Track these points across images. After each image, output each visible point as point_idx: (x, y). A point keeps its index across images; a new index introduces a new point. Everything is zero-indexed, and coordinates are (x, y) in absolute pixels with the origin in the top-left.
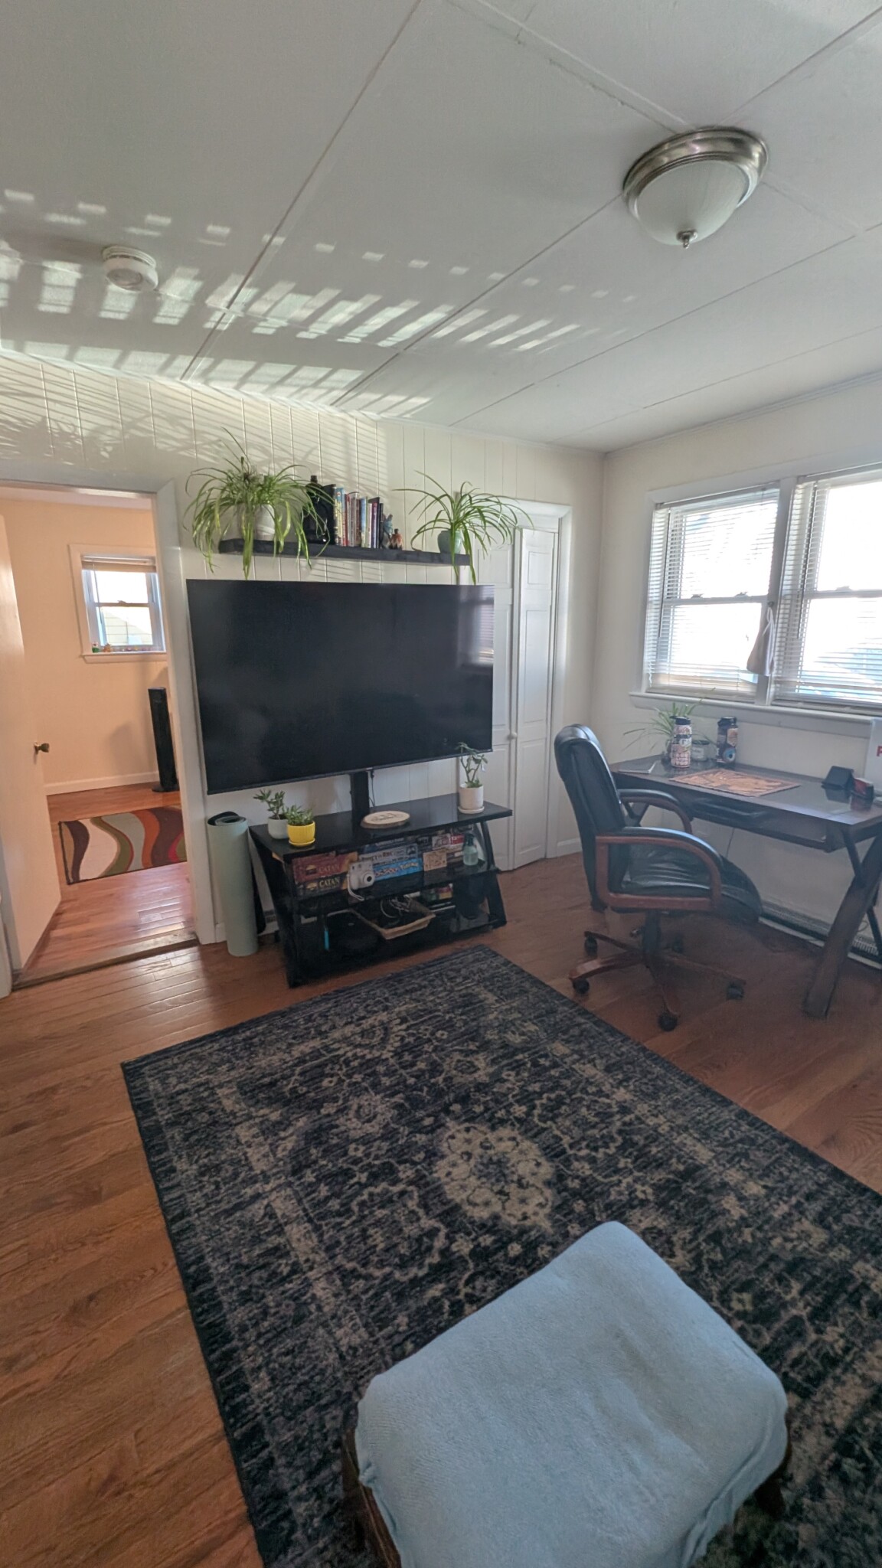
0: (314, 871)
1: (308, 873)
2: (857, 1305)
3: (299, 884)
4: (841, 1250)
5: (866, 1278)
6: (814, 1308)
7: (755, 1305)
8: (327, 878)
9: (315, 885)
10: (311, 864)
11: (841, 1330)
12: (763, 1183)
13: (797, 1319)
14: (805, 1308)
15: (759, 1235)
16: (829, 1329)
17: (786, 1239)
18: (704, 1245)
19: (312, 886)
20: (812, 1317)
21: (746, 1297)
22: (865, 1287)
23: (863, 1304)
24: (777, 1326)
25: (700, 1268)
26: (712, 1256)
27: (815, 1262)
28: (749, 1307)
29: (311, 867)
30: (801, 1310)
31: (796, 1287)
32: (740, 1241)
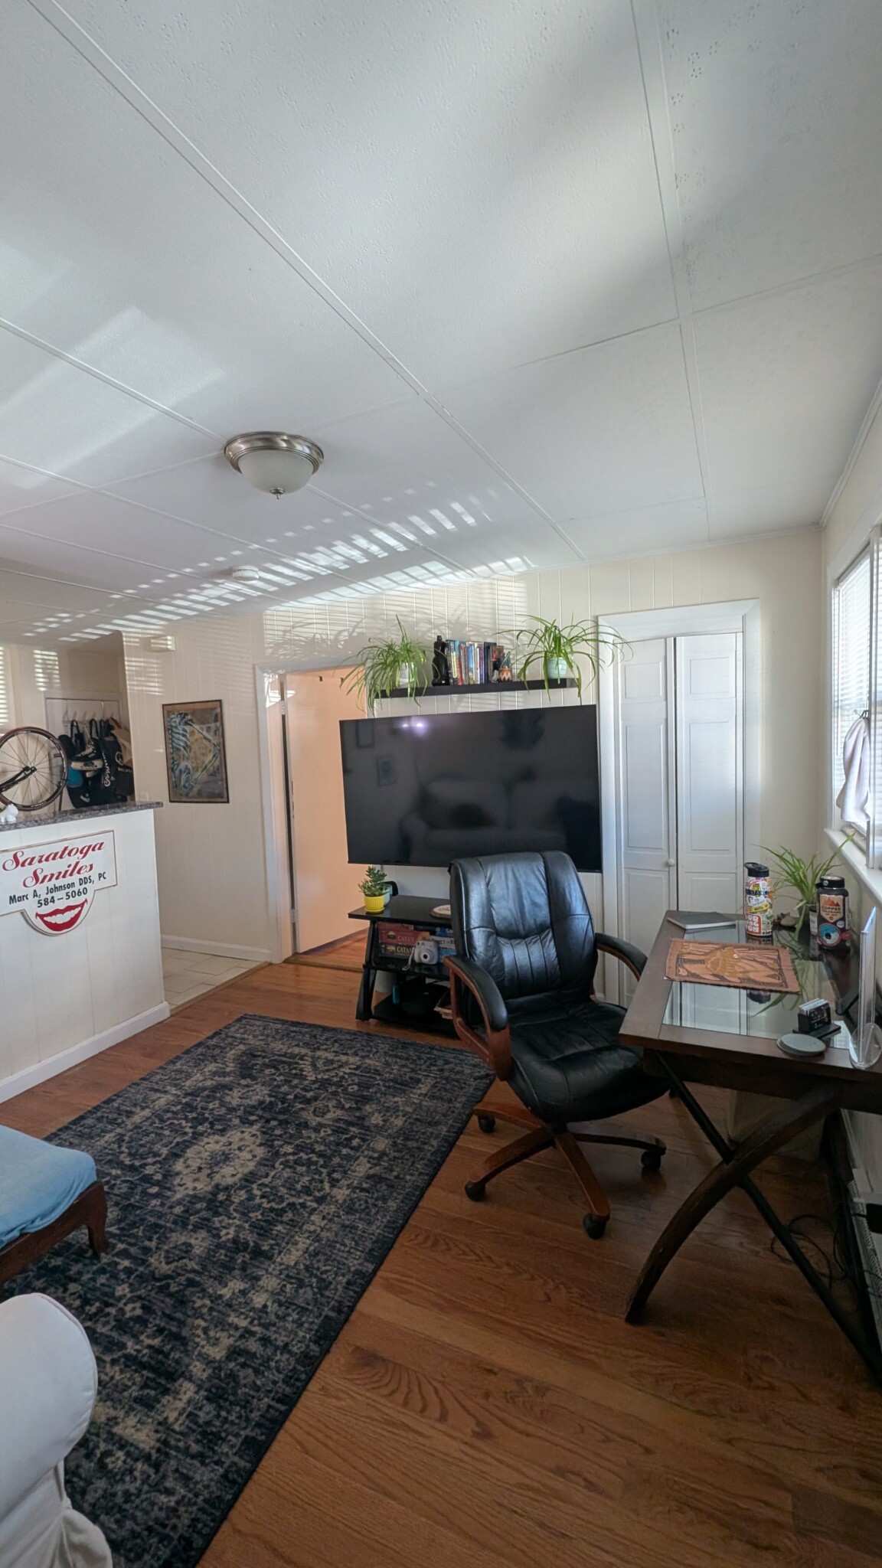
0: (394, 937)
1: (389, 937)
2: (145, 1386)
3: (382, 943)
4: (204, 1370)
5: (177, 1392)
6: (136, 1356)
7: (131, 1318)
8: (402, 946)
9: (393, 948)
10: (393, 930)
11: (118, 1377)
12: (269, 1304)
13: (123, 1346)
14: (136, 1350)
15: (205, 1310)
16: (117, 1368)
17: (206, 1330)
18: (183, 1278)
19: (391, 948)
20: (127, 1357)
21: (139, 1312)
22: (166, 1391)
23: (146, 1391)
24: (114, 1334)
25: (159, 1280)
26: (172, 1285)
27: (186, 1352)
28: (128, 1315)
29: (391, 933)
30: (131, 1347)
31: (156, 1342)
32: (194, 1299)
